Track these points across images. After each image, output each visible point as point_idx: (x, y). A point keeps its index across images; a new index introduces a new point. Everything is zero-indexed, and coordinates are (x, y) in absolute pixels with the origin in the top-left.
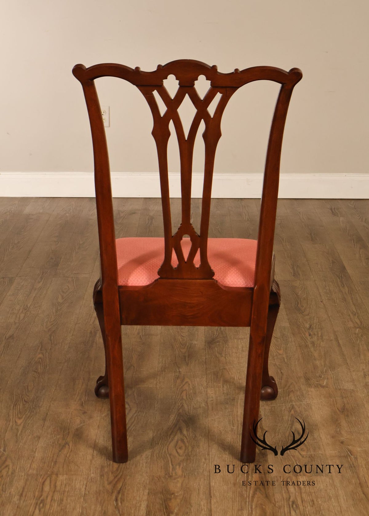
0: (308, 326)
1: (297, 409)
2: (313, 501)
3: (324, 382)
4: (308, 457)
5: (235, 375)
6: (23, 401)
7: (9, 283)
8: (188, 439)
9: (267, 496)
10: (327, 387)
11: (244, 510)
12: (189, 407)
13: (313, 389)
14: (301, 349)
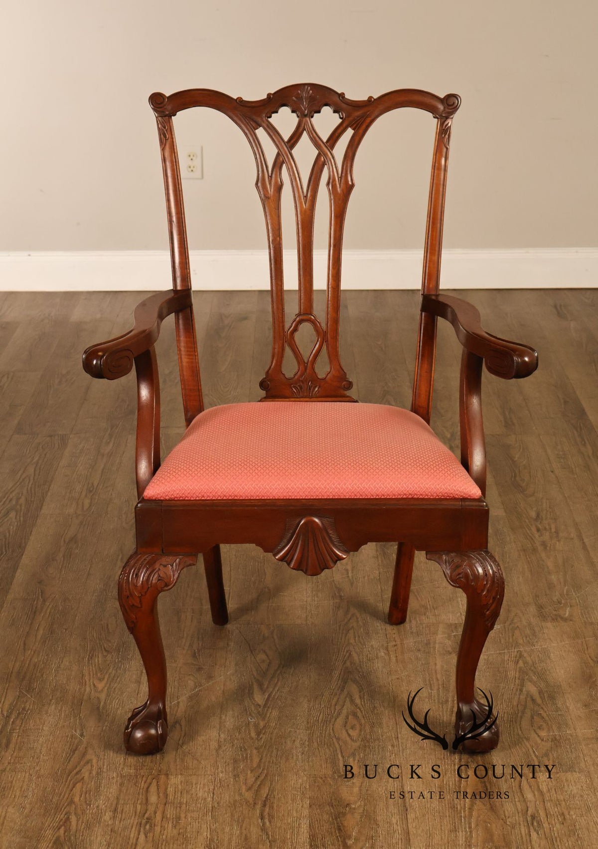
0: (533, 514)
1: (528, 659)
2: (563, 814)
3: (566, 612)
4: (550, 740)
5: (427, 601)
6: (103, 650)
7: (60, 445)
8: (363, 712)
9: (492, 808)
10: (571, 620)
11: (459, 832)
12: (361, 657)
13: (549, 624)
14: (526, 556)
